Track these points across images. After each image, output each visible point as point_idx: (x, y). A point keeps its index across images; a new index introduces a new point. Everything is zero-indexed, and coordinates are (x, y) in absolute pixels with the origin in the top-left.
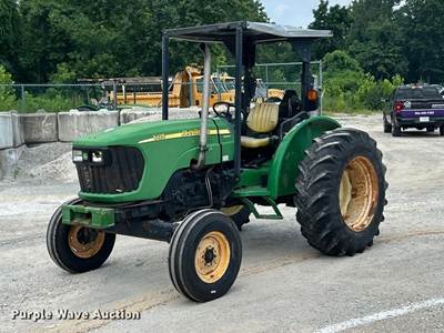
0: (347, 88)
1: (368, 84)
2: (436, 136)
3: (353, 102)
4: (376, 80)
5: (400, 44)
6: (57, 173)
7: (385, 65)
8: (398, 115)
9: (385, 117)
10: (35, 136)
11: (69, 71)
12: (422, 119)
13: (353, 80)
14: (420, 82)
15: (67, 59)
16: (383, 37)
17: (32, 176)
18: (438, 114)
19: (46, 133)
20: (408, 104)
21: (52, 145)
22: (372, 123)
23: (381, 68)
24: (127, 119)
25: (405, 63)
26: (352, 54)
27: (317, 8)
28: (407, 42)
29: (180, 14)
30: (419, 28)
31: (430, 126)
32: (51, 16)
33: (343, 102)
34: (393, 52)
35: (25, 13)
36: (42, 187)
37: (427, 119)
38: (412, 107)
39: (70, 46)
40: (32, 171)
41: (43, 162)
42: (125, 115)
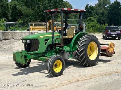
0: (93, 26)
1: (98, 25)
2: (117, 40)
3: (94, 30)
4: (101, 24)
5: (107, 16)
6: (11, 48)
7: (103, 21)
8: (107, 34)
9: (103, 34)
10: (7, 38)
11: (21, 21)
12: (113, 35)
13: (94, 24)
14: (112, 25)
15: (21, 18)
16: (103, 14)
17: (4, 48)
18: (118, 34)
19: (10, 37)
20: (109, 31)
21: (11, 40)
22: (99, 36)
23: (102, 22)
24: (32, 33)
25: (108, 20)
26: (94, 18)
27: (86, 6)
28: (108, 15)
29: (50, 7)
30: (112, 12)
31: (115, 37)
32: (17, 6)
33: (92, 30)
34: (105, 18)
35: (11, 6)
36: (6, 52)
37: (115, 35)
38: (111, 32)
39: (22, 14)
40: (5, 47)
41: (8, 45)
42: (31, 32)
